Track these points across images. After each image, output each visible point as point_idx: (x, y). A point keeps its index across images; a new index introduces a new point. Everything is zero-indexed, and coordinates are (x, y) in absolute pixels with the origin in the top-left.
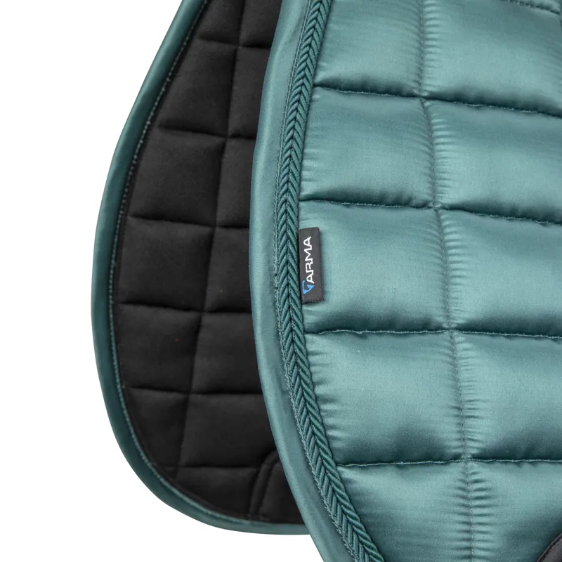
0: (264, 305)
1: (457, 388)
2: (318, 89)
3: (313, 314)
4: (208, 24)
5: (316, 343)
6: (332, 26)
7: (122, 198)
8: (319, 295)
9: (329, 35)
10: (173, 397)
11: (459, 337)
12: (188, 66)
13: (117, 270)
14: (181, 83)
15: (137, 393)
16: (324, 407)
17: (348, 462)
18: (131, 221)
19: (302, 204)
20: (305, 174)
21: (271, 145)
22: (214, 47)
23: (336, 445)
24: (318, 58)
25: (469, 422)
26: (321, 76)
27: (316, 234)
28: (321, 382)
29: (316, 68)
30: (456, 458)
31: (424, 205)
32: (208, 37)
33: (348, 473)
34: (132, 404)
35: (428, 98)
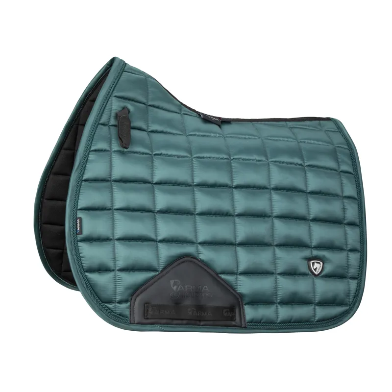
0: (68, 235)
1: (114, 254)
2: (83, 182)
3: (80, 237)
4: (65, 146)
5: (80, 244)
6: (87, 165)
7: (42, 194)
8: (81, 232)
9: (86, 168)
10: (59, 251)
11: (116, 242)
12: (60, 157)
13: (41, 215)
14: (58, 162)
15: (48, 250)
16: (82, 259)
17: (87, 272)
18: (45, 201)
19: (78, 211)
20: (79, 204)
21: (71, 197)
22: (68, 152)
23: (84, 267)
24: (83, 174)
25: (117, 262)
26: (84, 178)
27: (81, 219)
28: (81, 253)
29: (83, 176)
30: (113, 270)
31: (110, 209)
32: (66, 149)
33: (87, 274)
34: (46, 253)
35: (113, 181)
